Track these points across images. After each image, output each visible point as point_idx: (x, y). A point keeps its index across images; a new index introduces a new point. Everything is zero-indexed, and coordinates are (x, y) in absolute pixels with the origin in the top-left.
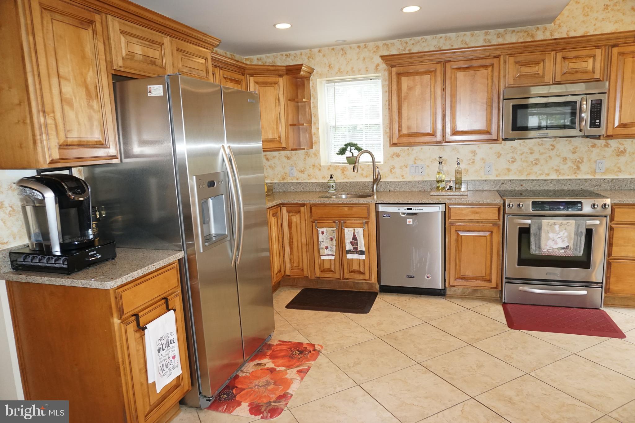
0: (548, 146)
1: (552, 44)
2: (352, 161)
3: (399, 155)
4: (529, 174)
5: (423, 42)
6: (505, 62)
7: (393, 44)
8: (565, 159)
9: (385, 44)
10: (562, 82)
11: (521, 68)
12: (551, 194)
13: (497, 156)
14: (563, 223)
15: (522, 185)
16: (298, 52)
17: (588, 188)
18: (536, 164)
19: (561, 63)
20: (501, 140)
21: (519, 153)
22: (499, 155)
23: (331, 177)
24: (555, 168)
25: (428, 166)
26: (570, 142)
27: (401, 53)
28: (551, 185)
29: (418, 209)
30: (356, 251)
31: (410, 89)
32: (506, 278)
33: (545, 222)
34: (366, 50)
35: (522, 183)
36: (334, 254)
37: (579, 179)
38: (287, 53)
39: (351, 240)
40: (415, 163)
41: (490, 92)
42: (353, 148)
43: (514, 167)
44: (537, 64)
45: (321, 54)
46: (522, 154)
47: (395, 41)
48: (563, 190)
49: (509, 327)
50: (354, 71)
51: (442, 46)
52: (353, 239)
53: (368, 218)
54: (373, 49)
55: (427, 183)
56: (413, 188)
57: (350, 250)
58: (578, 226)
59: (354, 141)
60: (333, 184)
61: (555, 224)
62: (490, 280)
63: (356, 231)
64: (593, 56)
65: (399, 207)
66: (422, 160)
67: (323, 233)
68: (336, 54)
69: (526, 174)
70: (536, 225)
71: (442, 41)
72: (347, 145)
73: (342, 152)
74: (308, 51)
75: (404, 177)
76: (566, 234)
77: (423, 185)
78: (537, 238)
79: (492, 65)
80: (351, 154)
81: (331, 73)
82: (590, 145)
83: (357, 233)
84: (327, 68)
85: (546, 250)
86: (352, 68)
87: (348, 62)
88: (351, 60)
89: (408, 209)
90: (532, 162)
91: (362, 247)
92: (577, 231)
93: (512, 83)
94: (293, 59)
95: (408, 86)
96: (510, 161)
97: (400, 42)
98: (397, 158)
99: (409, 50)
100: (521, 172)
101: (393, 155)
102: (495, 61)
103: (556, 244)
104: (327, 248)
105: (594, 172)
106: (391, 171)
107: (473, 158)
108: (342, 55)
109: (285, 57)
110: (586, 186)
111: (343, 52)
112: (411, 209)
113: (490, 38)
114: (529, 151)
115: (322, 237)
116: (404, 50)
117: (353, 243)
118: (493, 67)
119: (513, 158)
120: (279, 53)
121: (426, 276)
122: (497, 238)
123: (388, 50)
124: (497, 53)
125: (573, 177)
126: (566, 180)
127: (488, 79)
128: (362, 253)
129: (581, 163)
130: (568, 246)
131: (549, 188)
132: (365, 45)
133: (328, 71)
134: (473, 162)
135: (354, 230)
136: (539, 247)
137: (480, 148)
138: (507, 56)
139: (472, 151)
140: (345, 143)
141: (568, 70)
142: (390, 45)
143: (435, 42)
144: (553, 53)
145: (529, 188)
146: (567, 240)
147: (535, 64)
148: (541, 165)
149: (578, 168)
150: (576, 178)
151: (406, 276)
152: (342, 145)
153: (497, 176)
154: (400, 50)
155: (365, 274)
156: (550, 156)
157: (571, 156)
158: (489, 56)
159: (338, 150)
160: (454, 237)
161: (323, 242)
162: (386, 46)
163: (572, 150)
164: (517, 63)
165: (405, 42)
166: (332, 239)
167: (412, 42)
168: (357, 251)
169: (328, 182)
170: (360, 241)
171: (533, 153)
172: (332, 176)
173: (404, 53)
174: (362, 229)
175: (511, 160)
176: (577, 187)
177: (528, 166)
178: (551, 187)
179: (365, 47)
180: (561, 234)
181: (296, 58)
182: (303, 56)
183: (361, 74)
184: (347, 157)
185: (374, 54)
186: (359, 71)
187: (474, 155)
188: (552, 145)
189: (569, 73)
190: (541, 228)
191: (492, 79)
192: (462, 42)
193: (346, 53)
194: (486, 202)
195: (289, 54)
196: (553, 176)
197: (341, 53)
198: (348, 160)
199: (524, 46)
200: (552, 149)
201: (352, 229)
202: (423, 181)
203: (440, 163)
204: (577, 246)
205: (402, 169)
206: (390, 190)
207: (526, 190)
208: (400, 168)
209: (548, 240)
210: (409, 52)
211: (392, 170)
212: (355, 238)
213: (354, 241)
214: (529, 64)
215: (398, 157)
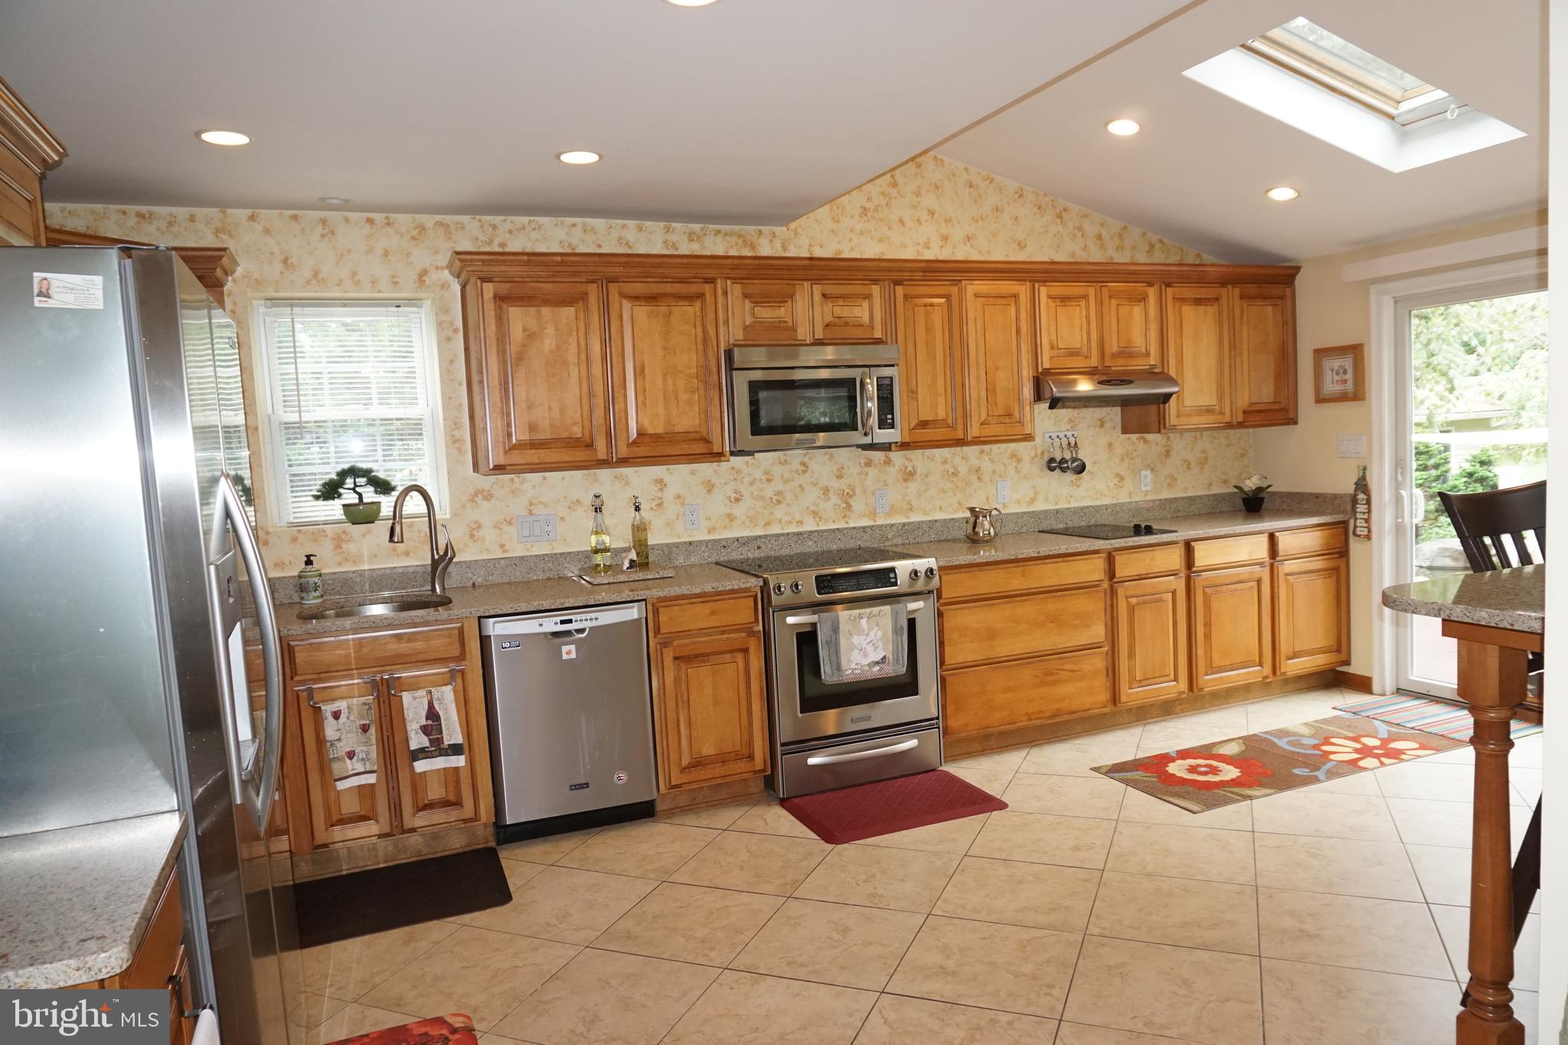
0: (795, 465)
1: (805, 268)
2: (361, 515)
3: (491, 495)
4: (767, 524)
5: (534, 229)
6: (725, 293)
7: (462, 227)
8: (826, 490)
9: (440, 224)
10: (825, 341)
11: (756, 309)
12: (811, 561)
13: (707, 488)
14: (874, 613)
15: (759, 548)
16: (182, 212)
17: (868, 544)
18: (779, 502)
19: (822, 305)
20: (728, 454)
21: (746, 480)
22: (710, 487)
23: (309, 562)
24: (812, 508)
25: (562, 519)
26: (832, 457)
27: (482, 249)
28: (810, 543)
29: (586, 620)
30: (438, 748)
31: (531, 336)
32: (782, 745)
33: (844, 614)
34: (390, 230)
35: (759, 543)
36: (375, 768)
37: (854, 528)
38: (144, 209)
39: (424, 722)
40: (531, 513)
41: (701, 352)
42: (362, 481)
43: (739, 511)
44: (781, 302)
45: (258, 227)
46: (752, 484)
47: (465, 219)
48: (829, 552)
49: (827, 842)
50: (359, 281)
51: (577, 245)
52: (427, 719)
53: (462, 657)
54: (408, 231)
55: (565, 559)
56: (532, 574)
57: (422, 750)
58: (895, 616)
59: (362, 462)
60: (316, 580)
61: (860, 617)
62: (751, 757)
63: (435, 695)
64: (868, 297)
65: (541, 621)
66: (546, 505)
67: (336, 715)
68: (303, 230)
69: (763, 523)
70: (829, 624)
71: (577, 232)
72: (343, 474)
73: (330, 491)
74: (213, 212)
75: (506, 548)
76: (880, 633)
77: (556, 563)
78: (833, 650)
79: (701, 296)
80: (357, 496)
81: (292, 282)
82: (863, 461)
83: (438, 699)
84: (278, 266)
85: (850, 672)
86: (354, 274)
87: (342, 255)
88: (349, 252)
89: (563, 622)
90: (772, 498)
91: (453, 734)
92: (896, 625)
93: (741, 338)
94: (164, 229)
95: (524, 330)
96: (732, 499)
97: (479, 224)
98: (485, 503)
99: (503, 245)
100: (753, 521)
101: (476, 495)
102: (707, 288)
103: (866, 655)
104: (351, 755)
105: (873, 514)
106: (472, 536)
107: (659, 495)
108: (323, 236)
109: (136, 219)
110: (866, 542)
111: (324, 229)
112: (570, 621)
113: (674, 240)
114: (764, 478)
115: (336, 728)
116: (490, 243)
117: (430, 729)
118: (704, 302)
119: (736, 492)
120: (113, 207)
121: (616, 776)
122: (757, 662)
123: (450, 239)
124: (711, 273)
125: (842, 525)
126: (833, 530)
127: (695, 327)
128: (456, 750)
129: (851, 496)
130: (885, 657)
131: (807, 550)
132: (387, 218)
133: (282, 273)
134: (660, 505)
135: (430, 692)
136: (839, 668)
137: (671, 473)
138: (729, 282)
139: (656, 480)
140: (339, 468)
141: (832, 319)
142: (453, 227)
143: (560, 234)
144: (806, 283)
145: (772, 553)
146: (881, 646)
147: (778, 302)
148: (788, 504)
149: (849, 507)
150: (847, 526)
151: (568, 788)
152: (331, 473)
153: (709, 532)
154: (480, 242)
155: (462, 806)
156: (800, 486)
157: (835, 484)
158: (695, 278)
159: (316, 487)
160: (672, 674)
161: (339, 740)
162: (442, 229)
163: (836, 472)
164: (746, 297)
165: (490, 225)
166: (365, 729)
167: (508, 226)
168: (440, 749)
169: (300, 577)
170: (447, 719)
171: (772, 480)
172: (312, 558)
173: (488, 249)
174: (449, 688)
175: (733, 496)
176: (852, 544)
177: (766, 508)
178: (810, 547)
179: (388, 224)
180: (872, 634)
181: (175, 229)
182: (201, 226)
183: (379, 291)
184: (344, 506)
185: (414, 243)
186: (373, 283)
187: (661, 490)
188: (803, 464)
189: (835, 325)
190: (838, 627)
191: (703, 326)
192: (619, 240)
193: (333, 233)
194: (730, 587)
195: (151, 214)
196: (810, 525)
197: (319, 229)
198: (346, 513)
199: (759, 265)
200: (804, 472)
201: (422, 693)
202: (555, 554)
203: (598, 510)
204: (898, 654)
205: (500, 529)
206: (474, 584)
207: (768, 558)
208: (495, 527)
209: (852, 650)
210: (501, 250)
211: (475, 533)
212: (432, 715)
213: (429, 722)
214: (769, 302)
215: (488, 500)
